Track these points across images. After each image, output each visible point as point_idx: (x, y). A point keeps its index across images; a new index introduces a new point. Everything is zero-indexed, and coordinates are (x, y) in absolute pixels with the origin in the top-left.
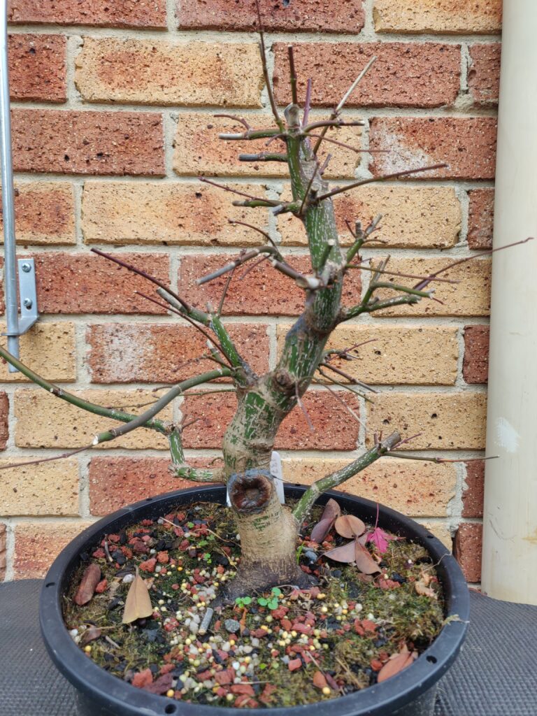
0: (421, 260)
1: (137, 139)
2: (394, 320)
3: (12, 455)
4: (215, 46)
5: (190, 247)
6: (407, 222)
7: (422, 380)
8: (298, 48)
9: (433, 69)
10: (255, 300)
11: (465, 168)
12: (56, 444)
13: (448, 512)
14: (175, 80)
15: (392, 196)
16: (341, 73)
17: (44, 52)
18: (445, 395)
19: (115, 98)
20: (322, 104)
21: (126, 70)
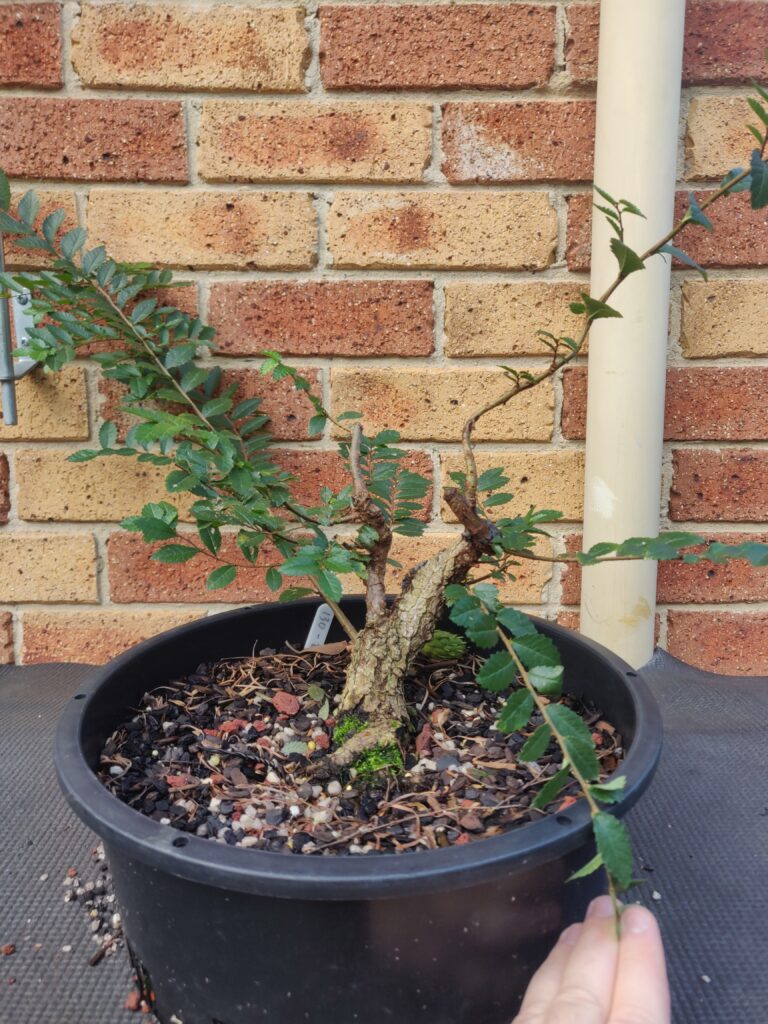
0: (507, 286)
1: (152, 135)
2: (475, 362)
3: (17, 529)
4: (245, 12)
5: (223, 272)
6: (488, 237)
7: (510, 436)
8: (349, 13)
9: (520, 39)
10: (303, 337)
11: (561, 167)
12: (67, 516)
13: (544, 598)
14: (196, 57)
15: (469, 204)
16: (404, 45)
17: (34, 25)
18: (538, 455)
19: (123, 82)
20: (381, 87)
21: (135, 45)
